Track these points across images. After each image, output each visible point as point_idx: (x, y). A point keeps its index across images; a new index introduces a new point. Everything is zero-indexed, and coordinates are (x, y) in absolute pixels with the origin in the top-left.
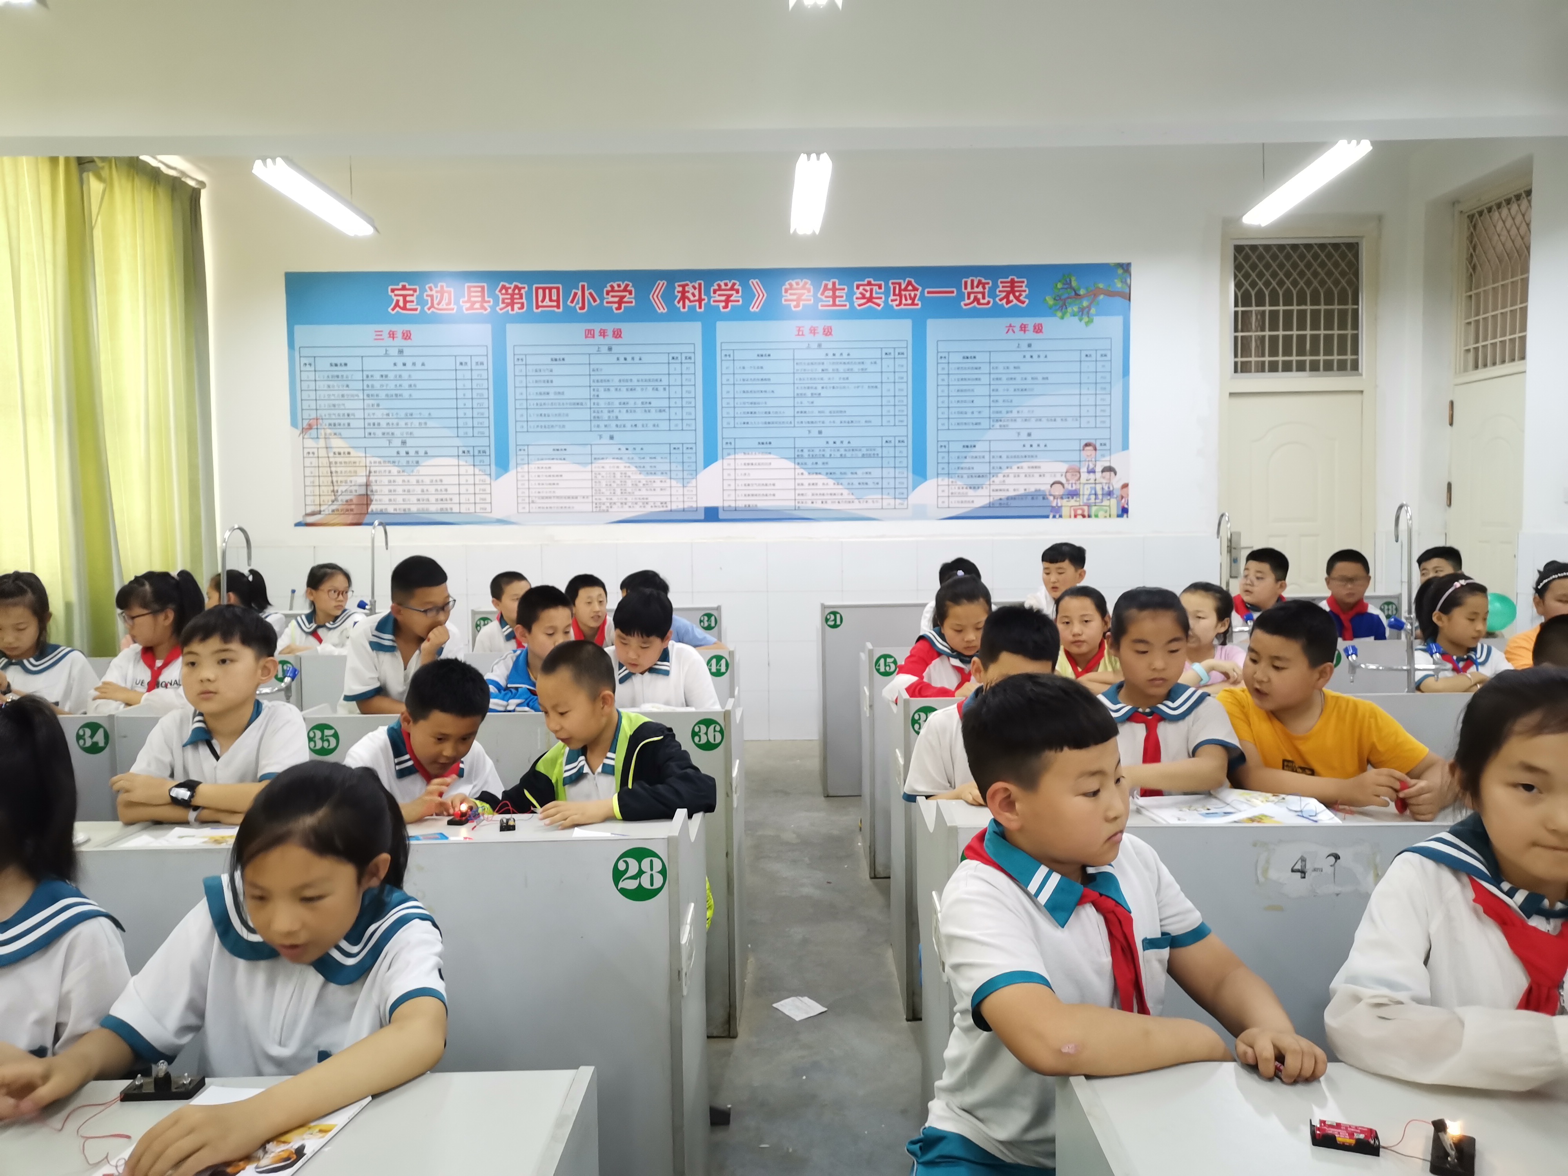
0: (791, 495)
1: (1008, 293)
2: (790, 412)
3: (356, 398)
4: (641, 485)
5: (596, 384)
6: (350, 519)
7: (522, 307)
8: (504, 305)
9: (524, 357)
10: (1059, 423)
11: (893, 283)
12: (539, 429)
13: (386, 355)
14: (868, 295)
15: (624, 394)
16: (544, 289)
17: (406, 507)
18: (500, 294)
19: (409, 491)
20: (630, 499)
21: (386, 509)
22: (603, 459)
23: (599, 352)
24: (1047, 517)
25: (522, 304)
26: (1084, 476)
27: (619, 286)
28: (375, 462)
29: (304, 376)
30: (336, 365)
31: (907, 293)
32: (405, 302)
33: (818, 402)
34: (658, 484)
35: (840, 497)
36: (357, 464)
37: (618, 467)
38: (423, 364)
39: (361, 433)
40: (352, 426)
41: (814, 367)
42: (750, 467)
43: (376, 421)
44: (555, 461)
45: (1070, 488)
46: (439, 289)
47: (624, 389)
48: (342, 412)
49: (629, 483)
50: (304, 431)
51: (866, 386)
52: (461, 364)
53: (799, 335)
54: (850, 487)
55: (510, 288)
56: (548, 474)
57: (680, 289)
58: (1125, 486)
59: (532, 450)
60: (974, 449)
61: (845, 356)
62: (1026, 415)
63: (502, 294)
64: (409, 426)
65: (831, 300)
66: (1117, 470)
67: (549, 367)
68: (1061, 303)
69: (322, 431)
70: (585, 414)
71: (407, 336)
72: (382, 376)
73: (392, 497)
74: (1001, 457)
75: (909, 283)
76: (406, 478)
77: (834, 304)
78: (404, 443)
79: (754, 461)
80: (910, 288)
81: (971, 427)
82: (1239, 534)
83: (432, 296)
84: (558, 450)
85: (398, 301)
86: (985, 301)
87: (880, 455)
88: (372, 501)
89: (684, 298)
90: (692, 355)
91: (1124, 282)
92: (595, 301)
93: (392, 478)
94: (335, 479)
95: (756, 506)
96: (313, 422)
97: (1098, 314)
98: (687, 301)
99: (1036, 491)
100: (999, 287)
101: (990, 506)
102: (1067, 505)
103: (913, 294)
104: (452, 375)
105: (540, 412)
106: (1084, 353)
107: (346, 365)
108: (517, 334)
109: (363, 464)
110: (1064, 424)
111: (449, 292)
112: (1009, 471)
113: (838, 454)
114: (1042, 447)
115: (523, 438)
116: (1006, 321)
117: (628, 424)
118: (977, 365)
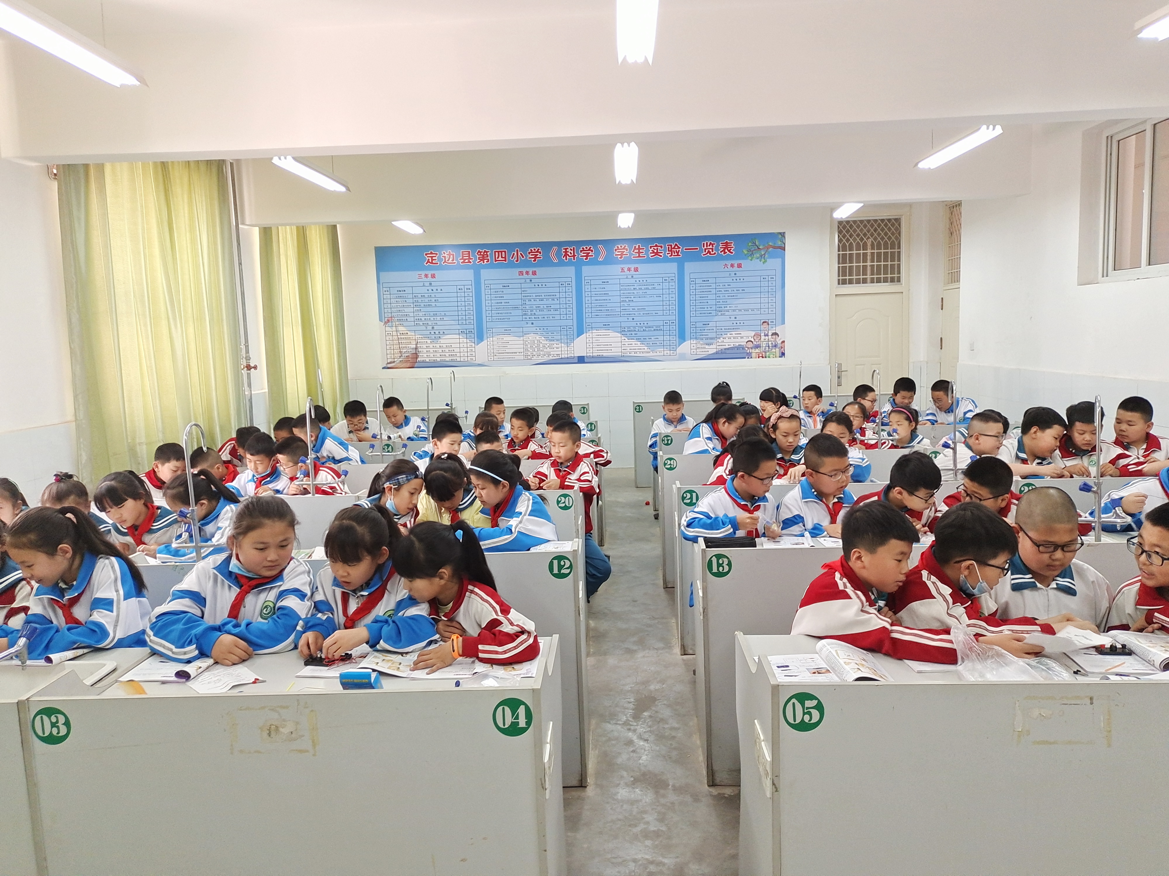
0: (619, 350)
1: (725, 249)
2: (618, 309)
4: (547, 346)
5: (524, 298)
7: (488, 261)
8: (479, 260)
9: (489, 286)
10: (750, 312)
11: (668, 245)
12: (498, 320)
13: (424, 286)
14: (656, 251)
15: (538, 302)
16: (498, 252)
17: (435, 359)
19: (436, 351)
20: (542, 353)
21: (425, 360)
22: (528, 334)
23: (525, 282)
24: (745, 358)
25: (488, 259)
26: (763, 337)
27: (535, 250)
28: (420, 338)
29: (385, 296)
30: (400, 291)
31: (675, 250)
32: (432, 260)
33: (632, 304)
34: (555, 345)
35: (643, 350)
36: (411, 339)
37: (536, 338)
38: (441, 290)
39: (412, 324)
40: (408, 320)
41: (630, 287)
42: (600, 336)
43: (419, 318)
44: (506, 335)
47: (538, 300)
48: (403, 314)
49: (541, 345)
50: (386, 323)
51: (655, 296)
52: (459, 289)
53: (622, 272)
54: (648, 345)
55: (482, 252)
56: (502, 342)
57: (564, 250)
58: (783, 342)
59: (494, 330)
60: (708, 326)
61: (645, 281)
62: (734, 308)
63: (478, 255)
64: (435, 320)
65: (638, 254)
67: (502, 290)
68: (751, 253)
69: (394, 323)
70: (519, 312)
71: (433, 276)
72: (422, 296)
73: (428, 354)
74: (722, 329)
75: (676, 245)
76: (434, 345)
77: (639, 256)
78: (433, 328)
79: (601, 334)
80: (676, 247)
81: (707, 315)
82: (840, 365)
83: (445, 257)
84: (507, 330)
85: (429, 259)
86: (713, 253)
87: (663, 330)
88: (418, 356)
89: (566, 255)
91: (782, 242)
92: (523, 257)
93: (428, 345)
94: (401, 346)
95: (603, 355)
96: (390, 319)
97: (769, 257)
98: (568, 257)
100: (720, 246)
101: (717, 353)
102: (755, 351)
103: (678, 250)
104: (455, 295)
105: (498, 312)
106: (762, 277)
107: (405, 291)
108: (486, 274)
109: (414, 339)
110: (753, 312)
111: (453, 255)
112: (726, 336)
113: (642, 330)
114: (742, 324)
115: (490, 325)
116: (724, 262)
117: (540, 317)
118: (710, 285)
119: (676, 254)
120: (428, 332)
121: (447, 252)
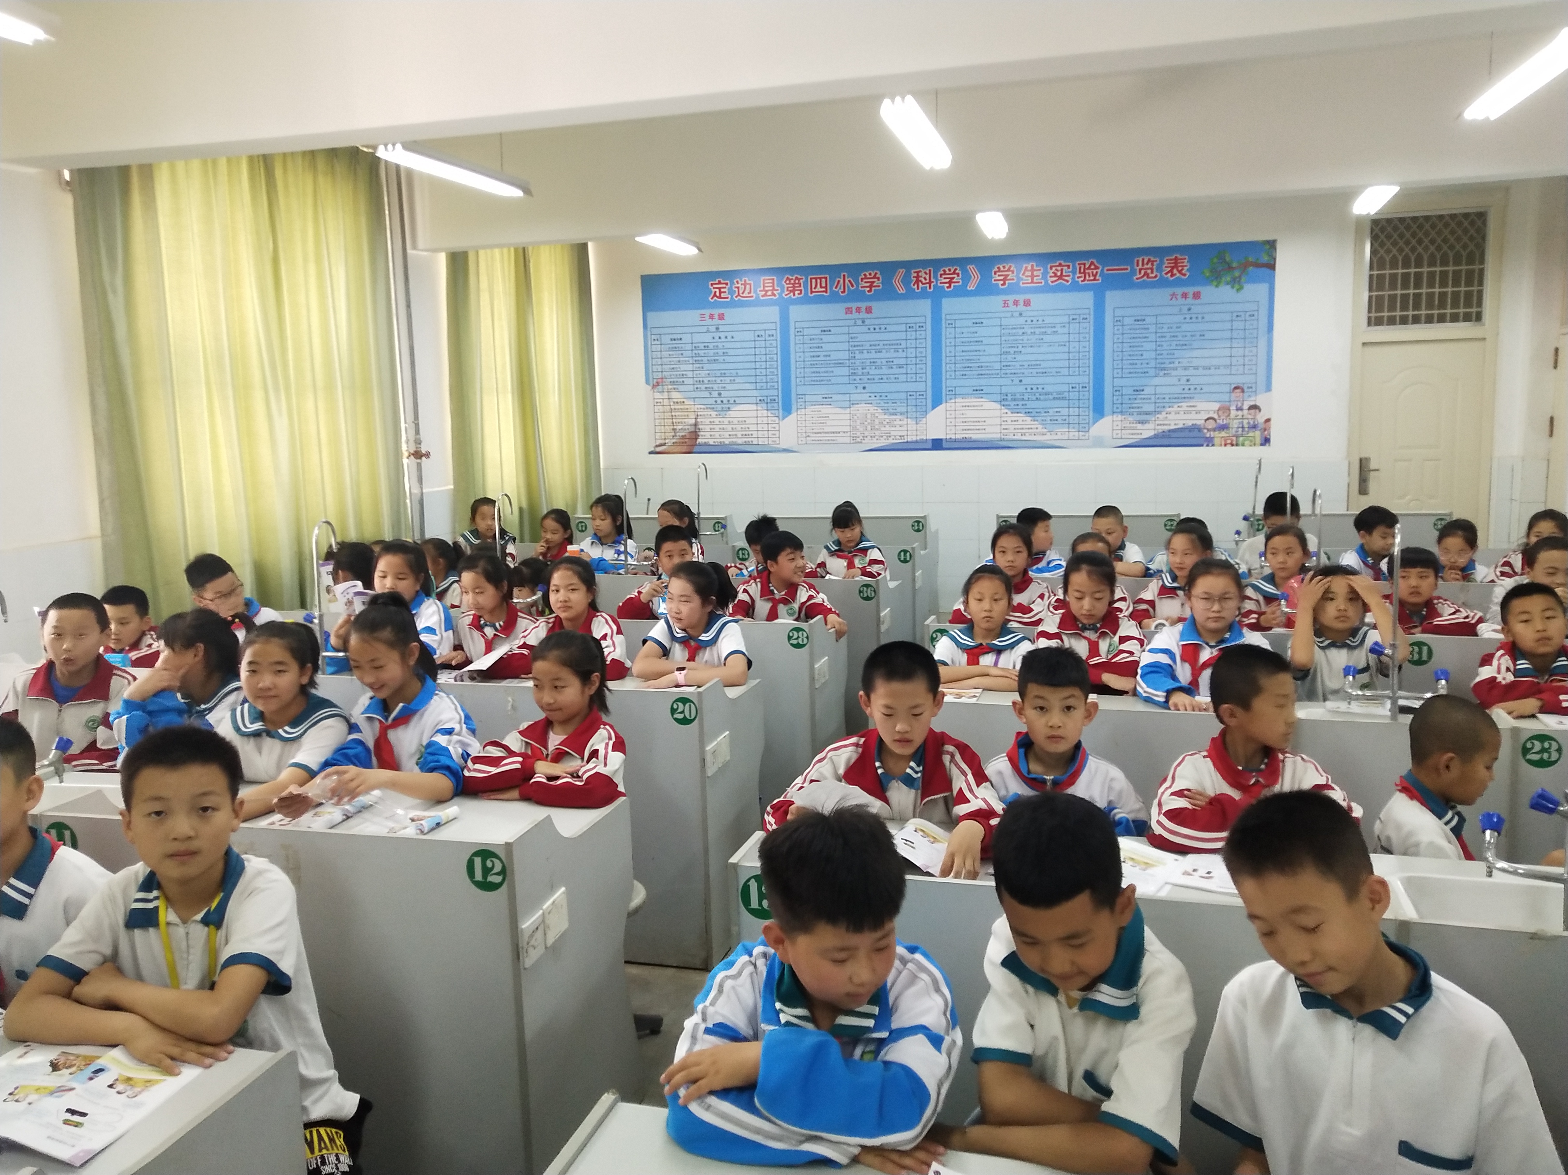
0: (997, 429)
1: (1173, 268)
2: (997, 366)
3: (688, 363)
4: (885, 423)
5: (853, 348)
6: (685, 449)
7: (800, 294)
8: (788, 292)
9: (802, 330)
10: (1213, 371)
11: (1079, 264)
12: (813, 383)
13: (708, 331)
14: (1059, 274)
15: (873, 355)
16: (816, 279)
17: (722, 440)
18: (785, 284)
19: (723, 429)
21: (708, 442)
22: (858, 404)
23: (855, 325)
24: (1202, 445)
25: (801, 290)
26: (1233, 413)
27: (870, 274)
28: (701, 408)
29: (654, 348)
30: (674, 340)
31: (1090, 271)
32: (720, 292)
33: (1019, 357)
34: (898, 422)
35: (1036, 430)
36: (689, 410)
37: (869, 410)
38: (733, 337)
39: (691, 388)
40: (685, 383)
41: (1017, 331)
42: (967, 408)
43: (701, 379)
44: (824, 406)
45: (1220, 422)
46: (743, 282)
47: (873, 351)
48: (678, 373)
49: (877, 422)
50: (654, 387)
51: (1058, 344)
52: (758, 336)
53: (1005, 307)
54: (1044, 423)
55: (793, 279)
56: (819, 416)
57: (915, 275)
58: (1268, 420)
59: (808, 398)
60: (1142, 393)
61: (1040, 322)
62: (1185, 364)
63: (787, 284)
64: (723, 382)
65: (1030, 278)
67: (820, 337)
68: (1216, 274)
69: (665, 387)
70: (845, 371)
71: (721, 317)
72: (705, 347)
73: (712, 433)
74: (1164, 398)
75: (1092, 263)
76: (721, 420)
77: (1032, 282)
78: (720, 394)
79: (969, 404)
80: (1093, 267)
82: (1367, 460)
83: (738, 288)
84: (826, 398)
85: (715, 292)
86: (1154, 275)
87: (1067, 398)
88: (698, 436)
89: (918, 282)
90: (924, 325)
91: (1270, 256)
92: (852, 286)
93: (712, 420)
94: (674, 421)
95: (971, 438)
96: (660, 381)
97: (1248, 282)
98: (920, 284)
100: (1165, 264)
101: (1155, 437)
102: (1218, 435)
103: (1095, 271)
104: (752, 344)
105: (813, 370)
106: (1235, 314)
107: (681, 339)
108: (797, 313)
109: (693, 410)
110: (1218, 372)
111: (750, 284)
112: (1171, 409)
113: (1034, 398)
114: (1198, 390)
115: (801, 390)
116: (1170, 291)
117: (876, 377)
118: (1146, 326)
119: (1092, 278)
120: (712, 401)
121: (741, 281)
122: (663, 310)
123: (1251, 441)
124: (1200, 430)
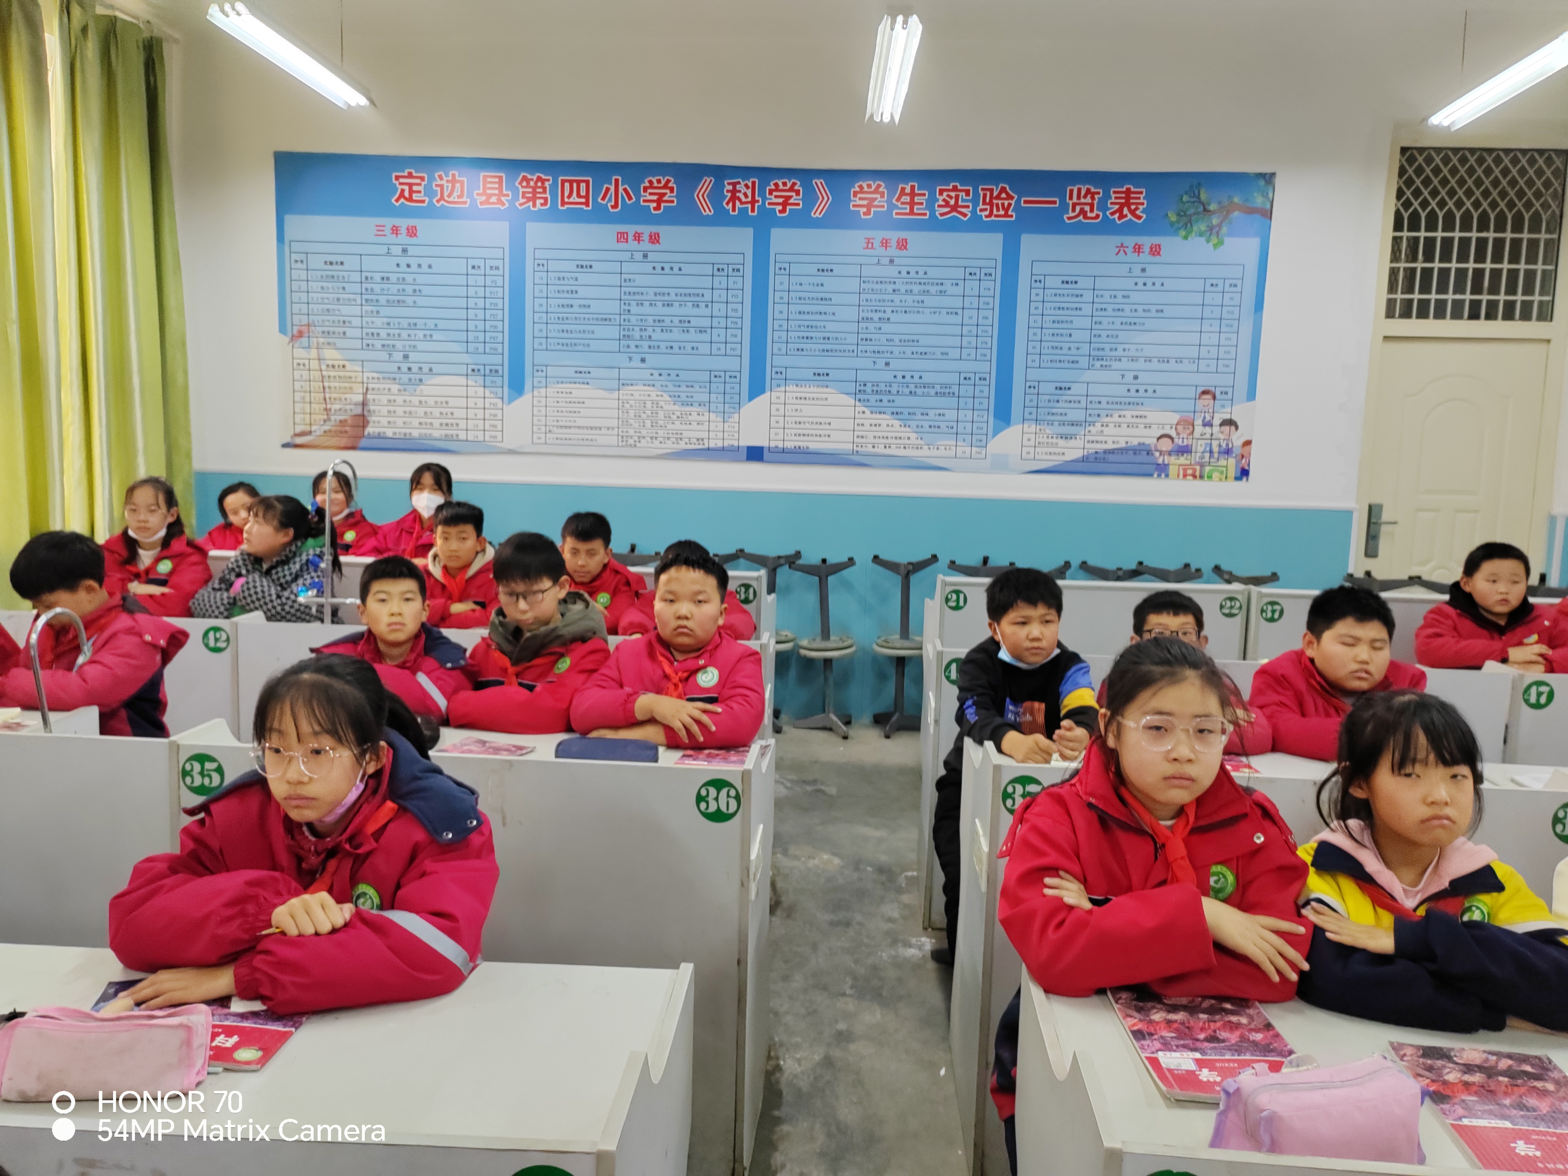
0: (849, 436)
1: (1122, 206)
2: (853, 339)
3: (353, 303)
4: (674, 417)
5: (628, 297)
7: (545, 204)
8: (524, 200)
9: (545, 262)
10: (1173, 365)
11: (983, 189)
12: (560, 347)
13: (388, 253)
14: (952, 202)
15: (660, 310)
16: (571, 182)
17: (408, 431)
18: (520, 187)
19: (410, 413)
20: (661, 433)
21: (384, 433)
22: (632, 385)
23: (632, 260)
24: (1151, 475)
25: (546, 199)
26: (1199, 429)
27: (659, 181)
28: (373, 378)
29: (295, 275)
30: (331, 263)
31: (1000, 202)
32: (411, 192)
33: (886, 327)
34: (695, 416)
35: (907, 442)
36: (353, 380)
37: (649, 395)
38: (430, 267)
39: (358, 344)
40: (348, 334)
41: (883, 286)
42: (803, 401)
43: (375, 331)
44: (577, 385)
45: (1180, 443)
46: (450, 178)
47: (660, 304)
48: (336, 318)
49: (661, 414)
50: (293, 338)
51: (945, 311)
52: (473, 267)
53: (867, 248)
54: (919, 431)
55: (532, 180)
56: (568, 400)
58: (1248, 443)
59: (551, 371)
60: (1069, 392)
61: (921, 274)
62: (1132, 353)
63: (523, 187)
64: (413, 338)
65: (908, 207)
66: (1239, 424)
67: (574, 275)
69: (314, 340)
70: (613, 332)
71: (412, 232)
72: (383, 278)
73: (391, 419)
74: (1100, 402)
75: (1003, 190)
76: (408, 398)
77: (912, 212)
78: (406, 357)
79: (807, 395)
80: (1004, 195)
82: (1380, 507)
83: (441, 186)
84: (581, 372)
85: (403, 191)
86: (1093, 215)
87: (957, 394)
88: (368, 422)
89: (734, 198)
90: (741, 267)
91: (1266, 196)
92: (630, 198)
93: (392, 398)
94: (327, 396)
95: (807, 448)
96: (304, 329)
97: (1231, 234)
98: (737, 203)
99: (1139, 444)
100: (1111, 198)
101: (1084, 459)
102: (1175, 463)
103: (1006, 203)
104: (462, 280)
105: (561, 327)
106: (1209, 282)
107: (342, 263)
108: (538, 234)
109: (360, 380)
110: (1179, 367)
111: (462, 183)
112: (1108, 419)
113: (907, 391)
114: (1150, 393)
115: (541, 357)
116: (1117, 240)
117: (663, 345)
118: (1079, 292)
121: (447, 176)
122: (312, 212)
123: (1222, 473)
124: (1149, 453)
